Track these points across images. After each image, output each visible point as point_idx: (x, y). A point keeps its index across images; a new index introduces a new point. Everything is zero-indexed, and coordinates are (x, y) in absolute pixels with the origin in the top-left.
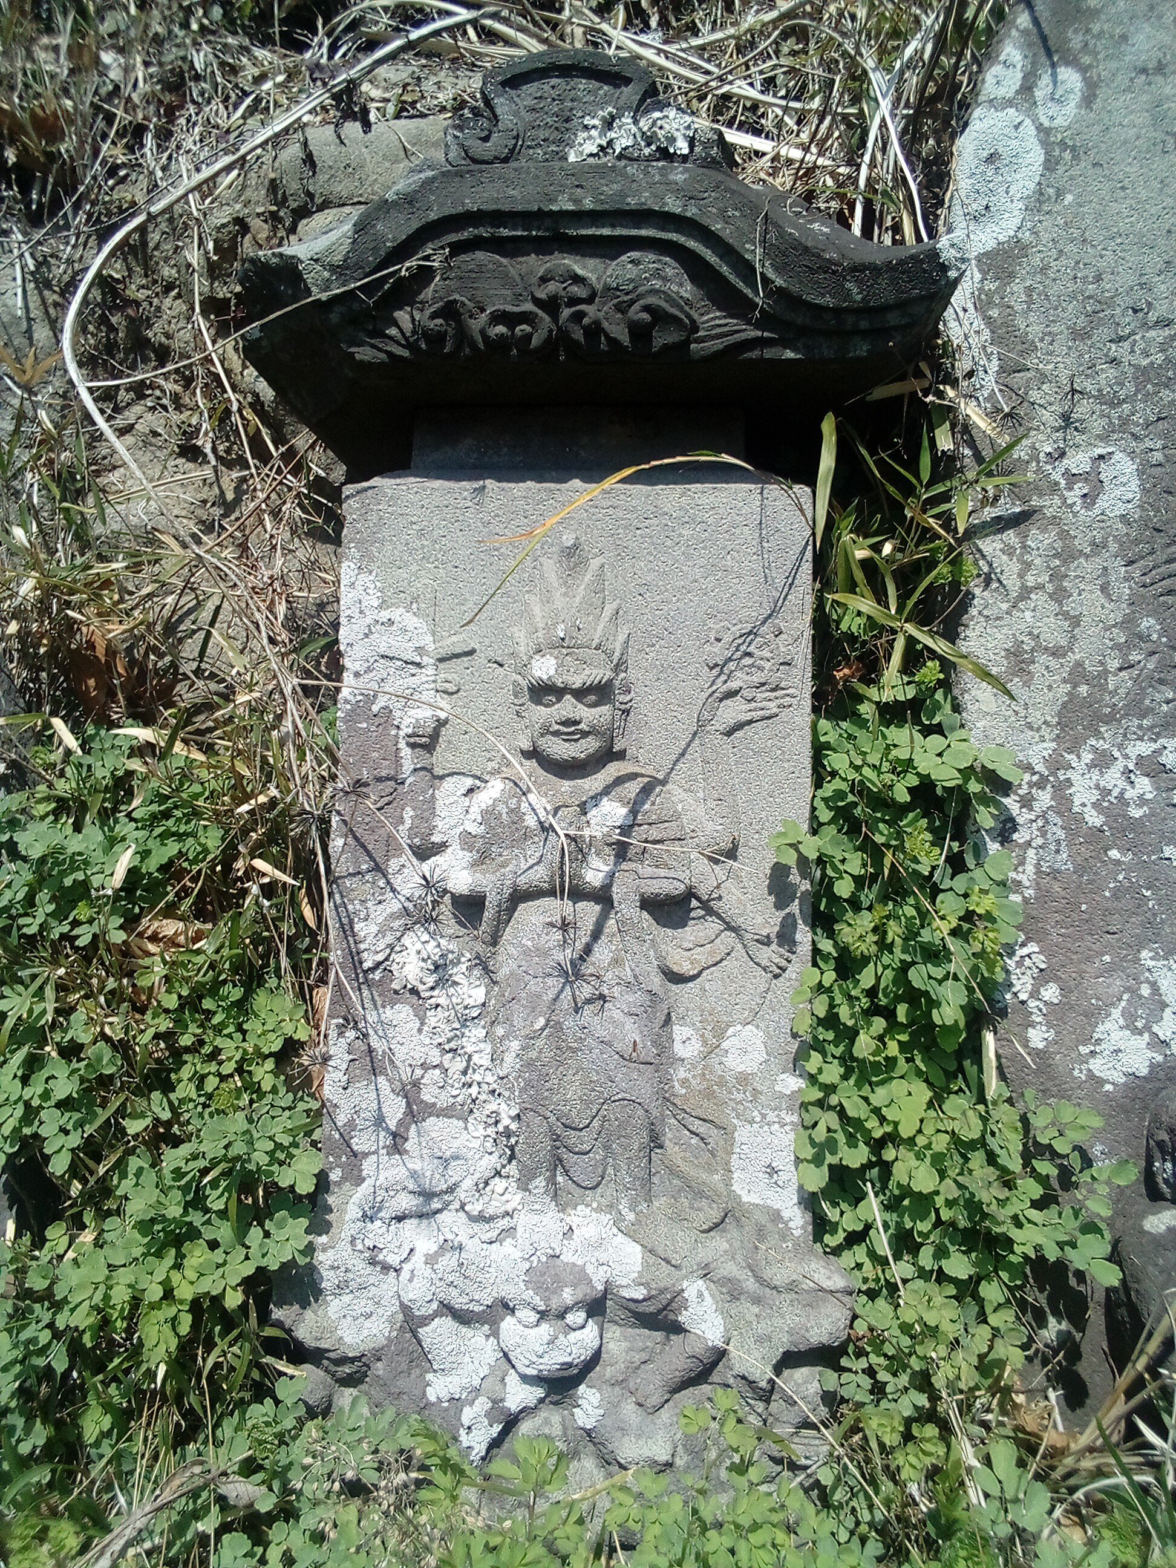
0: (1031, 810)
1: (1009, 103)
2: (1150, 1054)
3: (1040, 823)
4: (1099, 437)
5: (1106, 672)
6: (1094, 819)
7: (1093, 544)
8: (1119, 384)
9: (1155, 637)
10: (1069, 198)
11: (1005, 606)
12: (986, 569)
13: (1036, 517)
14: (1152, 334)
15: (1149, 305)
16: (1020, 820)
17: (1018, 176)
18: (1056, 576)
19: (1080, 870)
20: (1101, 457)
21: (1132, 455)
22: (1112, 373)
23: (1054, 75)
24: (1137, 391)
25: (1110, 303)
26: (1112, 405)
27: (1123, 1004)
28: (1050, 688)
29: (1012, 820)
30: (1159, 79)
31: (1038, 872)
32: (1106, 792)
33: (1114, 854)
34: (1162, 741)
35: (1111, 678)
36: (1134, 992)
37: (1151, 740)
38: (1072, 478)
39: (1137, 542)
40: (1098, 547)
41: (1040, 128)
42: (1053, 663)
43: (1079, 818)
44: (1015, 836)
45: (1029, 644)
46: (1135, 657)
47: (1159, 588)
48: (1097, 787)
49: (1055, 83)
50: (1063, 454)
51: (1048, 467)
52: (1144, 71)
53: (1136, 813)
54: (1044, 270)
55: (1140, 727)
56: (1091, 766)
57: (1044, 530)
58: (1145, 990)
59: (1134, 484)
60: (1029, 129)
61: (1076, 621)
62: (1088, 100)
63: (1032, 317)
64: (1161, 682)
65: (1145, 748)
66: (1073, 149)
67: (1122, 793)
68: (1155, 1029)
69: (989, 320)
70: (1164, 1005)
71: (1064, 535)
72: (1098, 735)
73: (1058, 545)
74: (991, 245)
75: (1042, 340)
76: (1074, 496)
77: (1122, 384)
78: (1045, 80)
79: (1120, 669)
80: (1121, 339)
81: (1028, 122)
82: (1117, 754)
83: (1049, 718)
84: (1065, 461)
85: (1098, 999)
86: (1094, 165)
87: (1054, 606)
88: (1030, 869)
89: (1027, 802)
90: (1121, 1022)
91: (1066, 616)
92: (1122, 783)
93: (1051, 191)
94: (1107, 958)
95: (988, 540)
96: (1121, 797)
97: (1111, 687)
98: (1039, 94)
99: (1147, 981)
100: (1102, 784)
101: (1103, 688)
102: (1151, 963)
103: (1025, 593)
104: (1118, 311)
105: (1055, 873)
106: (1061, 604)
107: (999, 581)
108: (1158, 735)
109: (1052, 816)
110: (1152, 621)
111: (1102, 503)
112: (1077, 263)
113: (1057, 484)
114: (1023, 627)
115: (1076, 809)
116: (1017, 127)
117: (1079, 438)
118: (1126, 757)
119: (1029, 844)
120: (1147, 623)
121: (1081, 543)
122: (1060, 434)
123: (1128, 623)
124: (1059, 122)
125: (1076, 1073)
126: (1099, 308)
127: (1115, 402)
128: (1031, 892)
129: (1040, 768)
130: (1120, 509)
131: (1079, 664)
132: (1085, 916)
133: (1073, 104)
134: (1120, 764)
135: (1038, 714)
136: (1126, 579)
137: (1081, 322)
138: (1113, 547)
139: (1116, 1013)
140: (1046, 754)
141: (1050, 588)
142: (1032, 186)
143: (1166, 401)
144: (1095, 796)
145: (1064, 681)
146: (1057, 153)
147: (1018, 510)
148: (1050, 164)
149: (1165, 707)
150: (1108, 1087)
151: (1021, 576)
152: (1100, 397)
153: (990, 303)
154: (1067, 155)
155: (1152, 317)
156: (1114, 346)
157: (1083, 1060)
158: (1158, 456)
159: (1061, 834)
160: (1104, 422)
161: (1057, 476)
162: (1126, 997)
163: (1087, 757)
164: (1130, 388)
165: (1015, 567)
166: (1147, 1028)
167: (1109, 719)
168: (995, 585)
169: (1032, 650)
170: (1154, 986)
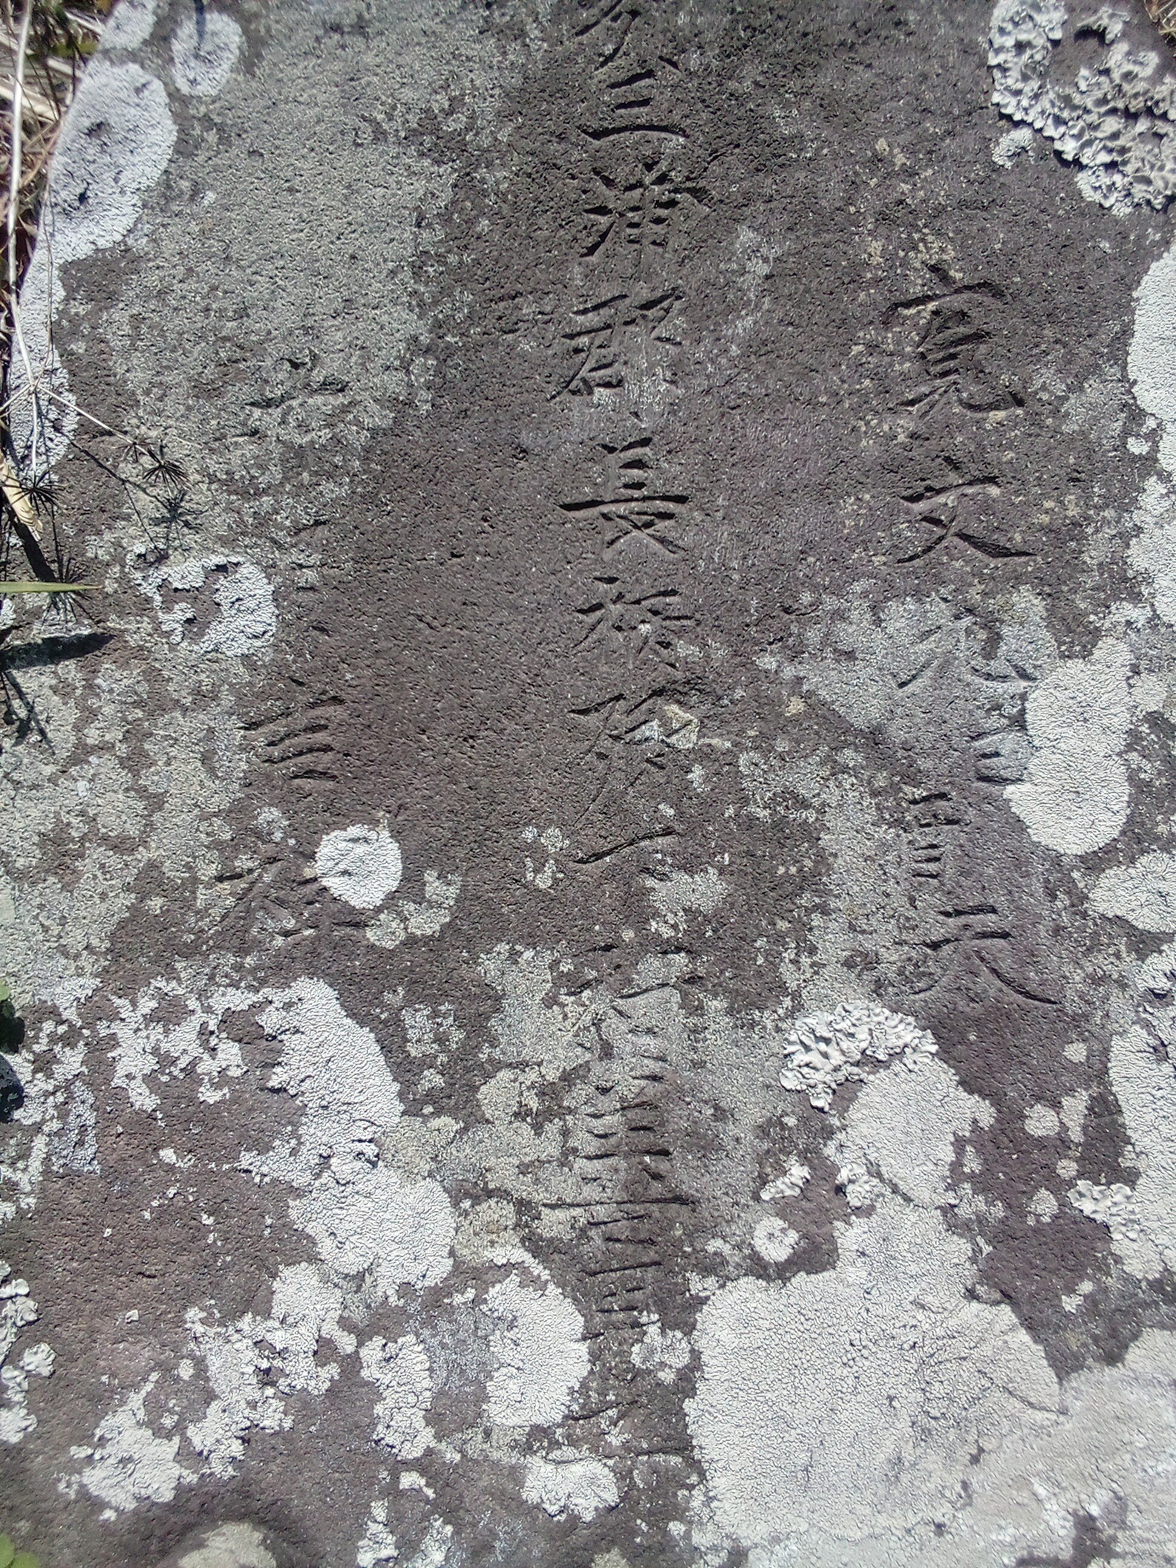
0: (50, 1076)
1: (133, 56)
2: (176, 1470)
3: (60, 1098)
4: (223, 541)
5: (195, 880)
6: (144, 1099)
7: (197, 692)
8: (260, 467)
9: (278, 836)
10: (211, 196)
11: (49, 770)
12: (23, 713)
13: (111, 644)
14: (319, 399)
15: (314, 357)
16: (30, 1090)
17: (136, 159)
18: (134, 734)
19: (110, 1174)
20: (221, 568)
21: (269, 570)
22: (249, 449)
23: (201, 23)
24: (286, 479)
25: (258, 350)
26: (245, 495)
27: (149, 1387)
28: (103, 896)
29: (17, 1089)
30: (359, 42)
31: (47, 1172)
32: (165, 1060)
33: (168, 1155)
34: (266, 991)
35: (201, 892)
36: (167, 1369)
37: (250, 987)
38: (172, 594)
39: (262, 696)
40: (203, 697)
41: (174, 95)
42: (113, 860)
43: (120, 1095)
44: (17, 1114)
45: (78, 828)
46: (243, 862)
47: (292, 766)
48: (155, 1051)
49: (201, 34)
50: (162, 558)
51: (138, 575)
52: (336, 28)
53: (210, 1096)
54: (162, 294)
55: (238, 968)
56: (150, 1019)
57: (125, 665)
58: (185, 1371)
59: (267, 614)
60: (157, 92)
61: (156, 802)
62: (248, 63)
63: (136, 359)
64: (281, 903)
65: (238, 1000)
66: (221, 128)
67: (193, 1064)
68: (191, 1431)
69: (67, 356)
70: (210, 1396)
71: (153, 675)
72: (171, 974)
73: (143, 688)
74: (84, 250)
75: (147, 393)
76: (174, 618)
77: (263, 468)
78: (187, 29)
79: (220, 879)
80: (268, 404)
81: (157, 85)
82: (193, 1004)
83: (95, 942)
84: (165, 569)
85: (113, 1375)
86: (251, 153)
87: (125, 777)
88: (35, 1164)
89: (44, 1064)
90: (141, 1414)
91: (142, 792)
92: (195, 1050)
93: (185, 185)
94: (134, 1314)
95: (33, 671)
96: (190, 1070)
97: (200, 904)
98: (180, 47)
99: (191, 1356)
100: (164, 1047)
101: (188, 905)
102: (199, 1329)
103: (81, 754)
104: (269, 362)
105: (70, 1176)
106: (136, 775)
107: (42, 732)
108: (263, 982)
109: (78, 1087)
110: (276, 813)
111: (215, 634)
112: (213, 288)
113: (148, 600)
114: (71, 802)
115: (117, 1082)
116: (138, 91)
117: (190, 538)
118: (208, 1010)
119: (37, 1128)
120: (269, 815)
121: (178, 689)
122: (161, 530)
123: (237, 812)
124: (206, 89)
125: (62, 1486)
126: (239, 354)
127: (250, 491)
128: (32, 1201)
129: (70, 1014)
130: (243, 646)
131: (153, 866)
132: (110, 1247)
133: (226, 66)
134: (195, 1021)
135: (79, 934)
136: (242, 749)
137: (210, 372)
138: (227, 699)
139: (136, 1400)
140: (82, 995)
141: (122, 749)
142: (157, 173)
143: (328, 496)
144: (150, 1063)
145: (127, 888)
146: (197, 131)
147: (86, 632)
148: (185, 147)
149: (279, 941)
150: (109, 1514)
151: (77, 728)
152: (229, 483)
153: (74, 333)
154: (212, 137)
155: (318, 376)
156: (257, 412)
157: (76, 1467)
158: (310, 576)
159: (90, 1118)
160: (231, 518)
161: (148, 589)
162: (154, 1376)
163: (147, 1005)
164: (275, 474)
165: (71, 714)
166: (180, 1428)
167: (189, 952)
168: (34, 737)
169: (82, 839)
170: (200, 1365)
